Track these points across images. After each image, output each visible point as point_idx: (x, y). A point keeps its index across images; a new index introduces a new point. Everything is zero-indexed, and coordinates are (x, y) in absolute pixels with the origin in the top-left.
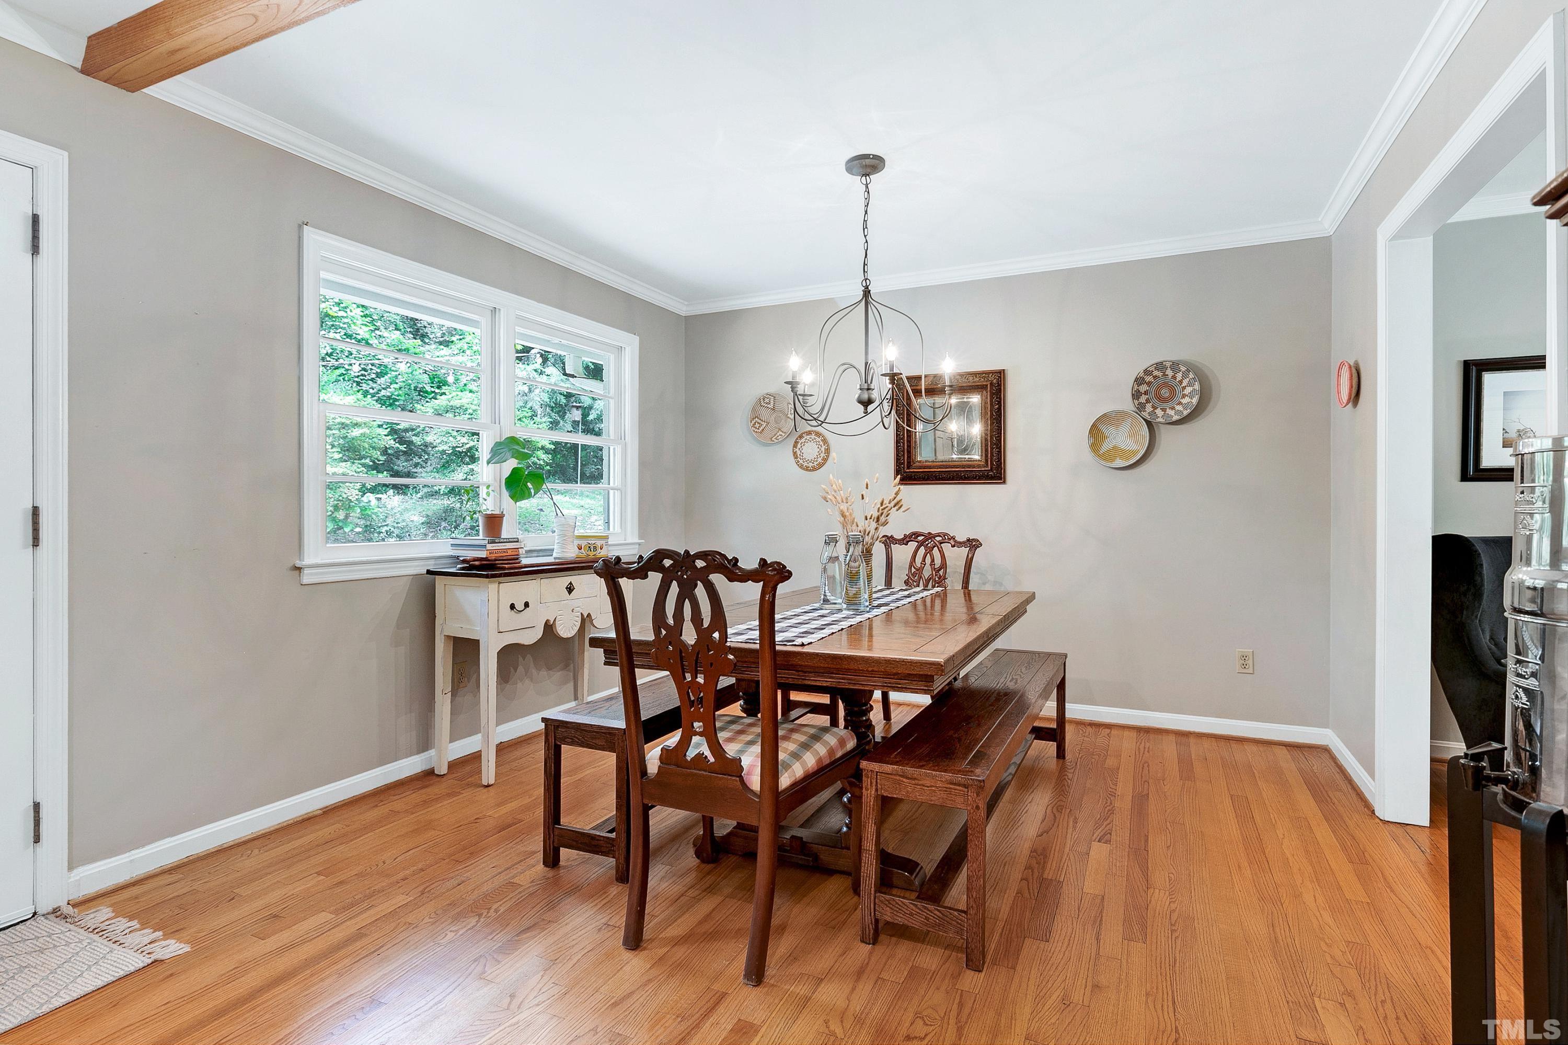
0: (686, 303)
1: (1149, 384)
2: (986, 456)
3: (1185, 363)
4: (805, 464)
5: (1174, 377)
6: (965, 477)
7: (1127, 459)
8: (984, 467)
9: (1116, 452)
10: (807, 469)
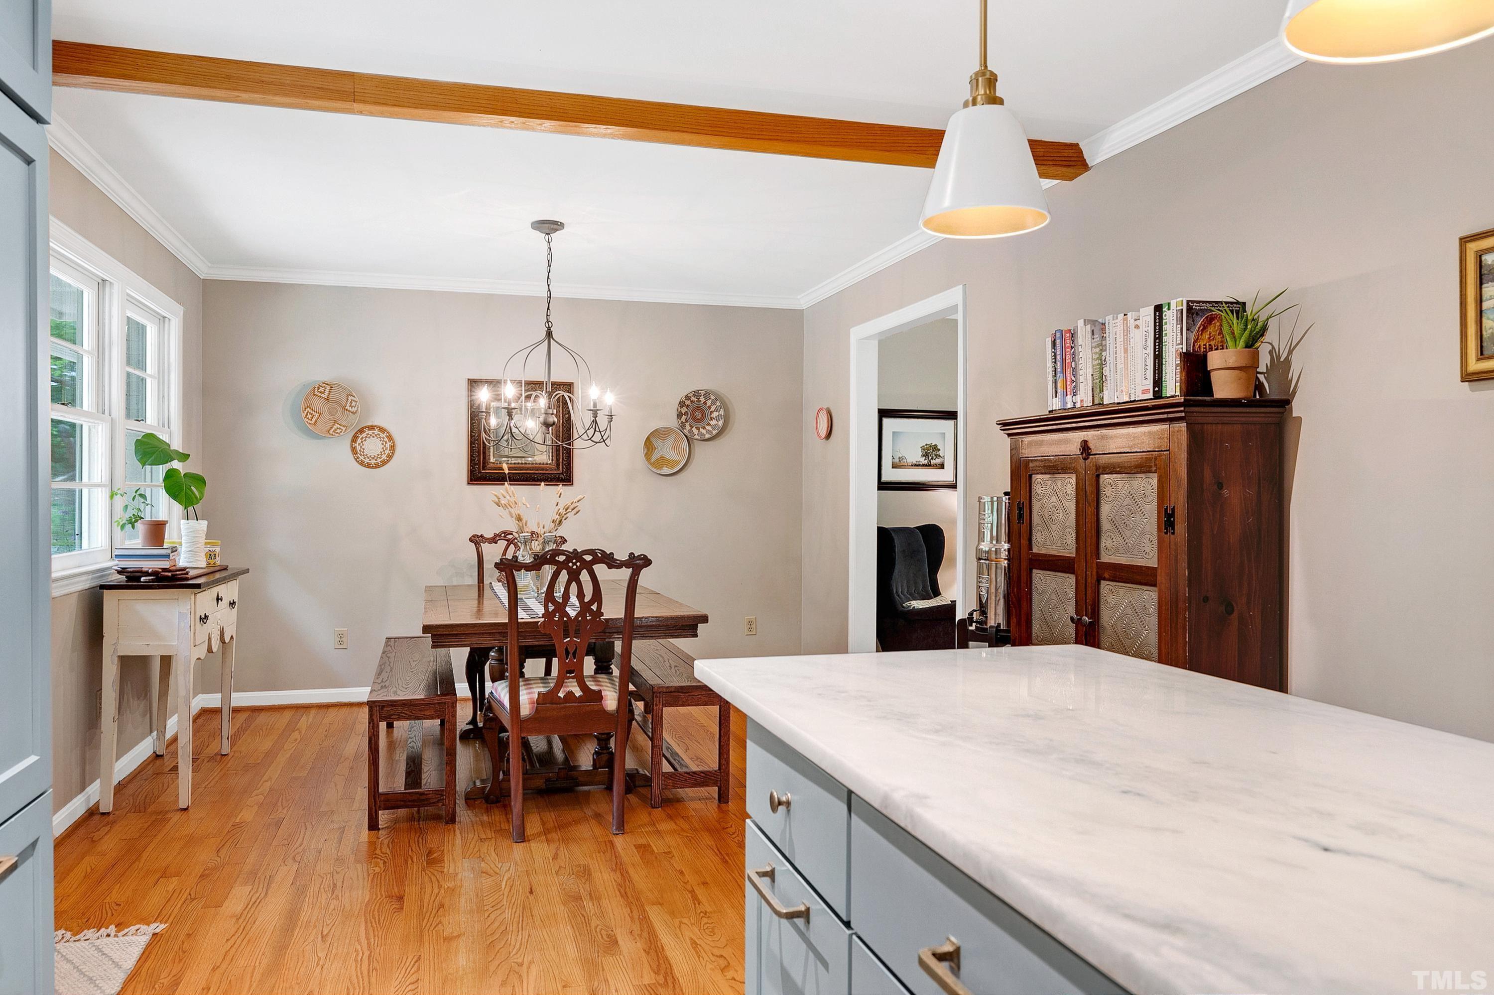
0: (210, 265)
1: (687, 406)
2: (558, 460)
3: (714, 393)
4: (367, 461)
5: (705, 403)
6: (538, 479)
7: (672, 467)
8: (556, 470)
9: (662, 462)
10: (369, 466)
